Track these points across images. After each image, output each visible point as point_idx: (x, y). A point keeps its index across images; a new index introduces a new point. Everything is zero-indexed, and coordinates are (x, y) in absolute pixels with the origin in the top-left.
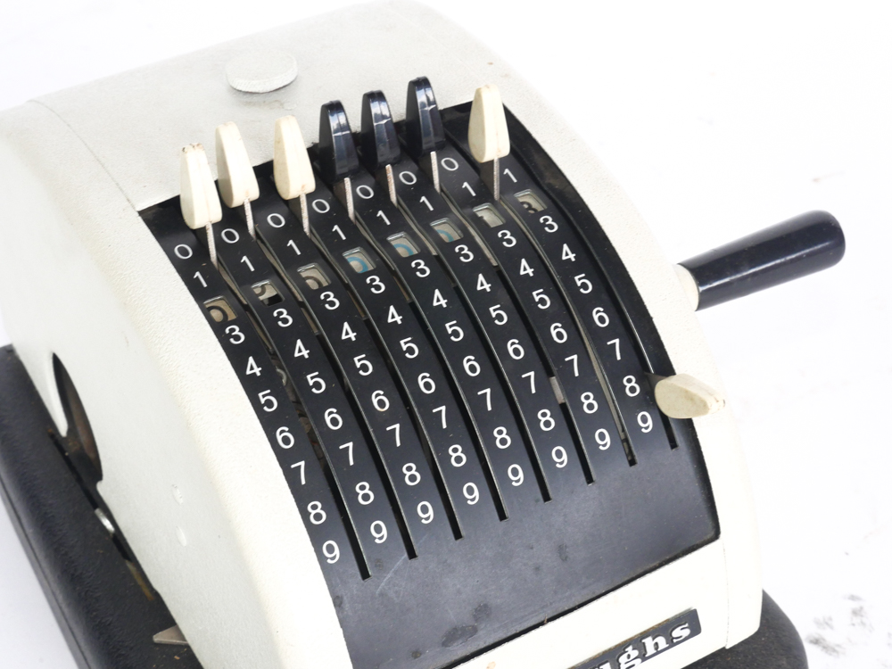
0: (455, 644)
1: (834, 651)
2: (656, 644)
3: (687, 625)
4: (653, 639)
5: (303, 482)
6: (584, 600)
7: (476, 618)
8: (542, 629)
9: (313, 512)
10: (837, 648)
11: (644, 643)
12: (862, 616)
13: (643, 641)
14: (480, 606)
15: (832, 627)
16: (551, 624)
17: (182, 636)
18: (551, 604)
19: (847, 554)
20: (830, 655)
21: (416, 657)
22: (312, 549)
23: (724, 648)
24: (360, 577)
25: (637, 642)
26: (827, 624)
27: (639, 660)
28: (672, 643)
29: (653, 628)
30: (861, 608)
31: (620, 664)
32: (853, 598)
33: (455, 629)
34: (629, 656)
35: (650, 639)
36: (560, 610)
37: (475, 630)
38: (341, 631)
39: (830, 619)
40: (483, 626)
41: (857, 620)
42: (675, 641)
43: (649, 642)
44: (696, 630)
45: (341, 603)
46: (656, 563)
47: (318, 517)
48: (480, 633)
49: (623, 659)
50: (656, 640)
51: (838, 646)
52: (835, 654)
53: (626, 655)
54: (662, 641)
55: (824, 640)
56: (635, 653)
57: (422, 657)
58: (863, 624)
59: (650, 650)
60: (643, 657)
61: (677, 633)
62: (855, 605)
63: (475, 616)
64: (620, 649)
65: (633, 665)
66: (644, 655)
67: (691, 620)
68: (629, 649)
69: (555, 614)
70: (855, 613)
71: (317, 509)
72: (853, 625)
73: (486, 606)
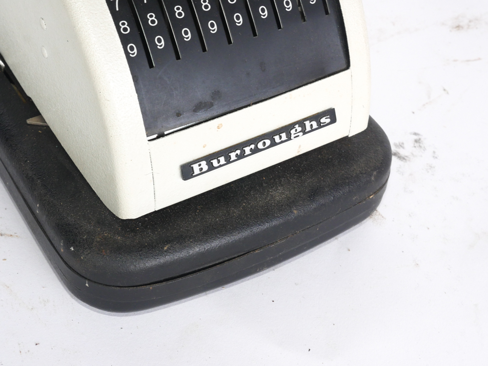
0: (200, 111)
1: (404, 159)
2: (312, 125)
3: (328, 117)
4: (310, 122)
5: (117, 9)
6: (273, 95)
7: (213, 98)
8: (249, 108)
9: (123, 27)
10: (405, 158)
11: (305, 124)
12: (420, 143)
13: (304, 122)
14: (215, 91)
15: (403, 148)
16: (254, 106)
17: (43, 120)
18: (255, 95)
19: (413, 113)
20: (402, 161)
21: (178, 116)
22: (121, 46)
23: (347, 136)
24: (148, 67)
25: (301, 123)
26: (401, 146)
27: (301, 133)
28: (320, 126)
29: (310, 116)
30: (420, 139)
31: (291, 134)
32: (415, 134)
33: (201, 103)
34: (296, 130)
35: (308, 122)
36: (260, 99)
37: (212, 105)
38: (136, 95)
39: (403, 144)
40: (216, 103)
41: (417, 145)
42: (322, 125)
43: (307, 123)
44: (333, 120)
45: (137, 80)
46: (313, 80)
47: (125, 29)
48: (215, 107)
49: (293, 132)
50: (312, 123)
51: (406, 156)
52: (404, 160)
53: (294, 129)
54: (315, 124)
55: (399, 153)
56: (299, 129)
57: (181, 116)
58: (420, 146)
59: (308, 128)
60: (304, 132)
61: (323, 120)
62: (416, 137)
63: (212, 97)
64: (291, 126)
65: (298, 136)
66: (304, 131)
67: (331, 114)
68: (297, 126)
69: (257, 101)
70: (416, 141)
71: (125, 25)
72: (415, 147)
73: (218, 92)
